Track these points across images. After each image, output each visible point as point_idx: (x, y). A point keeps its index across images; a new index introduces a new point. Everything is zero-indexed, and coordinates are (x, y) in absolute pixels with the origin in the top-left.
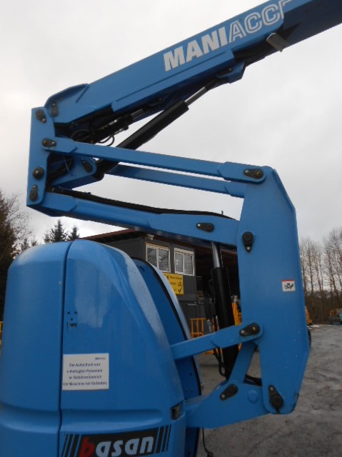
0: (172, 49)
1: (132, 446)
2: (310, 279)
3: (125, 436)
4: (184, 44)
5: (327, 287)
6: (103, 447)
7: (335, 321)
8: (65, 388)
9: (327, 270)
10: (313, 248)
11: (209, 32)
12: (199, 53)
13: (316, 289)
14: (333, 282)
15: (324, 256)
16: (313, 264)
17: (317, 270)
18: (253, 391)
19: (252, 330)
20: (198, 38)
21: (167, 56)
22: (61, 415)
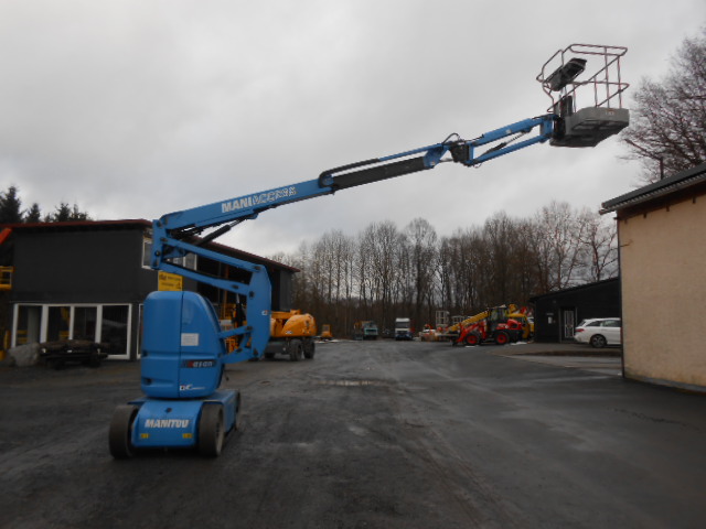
0: (226, 202)
1: (205, 364)
2: (336, 284)
3: (203, 361)
4: (232, 201)
5: (355, 294)
6: (195, 364)
7: (358, 336)
8: (183, 344)
9: (358, 274)
10: (345, 244)
11: (243, 198)
12: (238, 207)
13: (343, 295)
14: (363, 289)
15: (357, 256)
16: (343, 265)
17: (346, 270)
18: (248, 350)
19: (249, 328)
20: (239, 199)
21: (223, 205)
22: (180, 353)
